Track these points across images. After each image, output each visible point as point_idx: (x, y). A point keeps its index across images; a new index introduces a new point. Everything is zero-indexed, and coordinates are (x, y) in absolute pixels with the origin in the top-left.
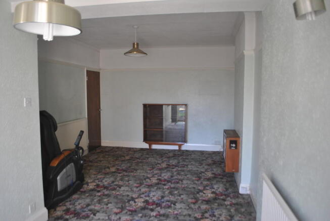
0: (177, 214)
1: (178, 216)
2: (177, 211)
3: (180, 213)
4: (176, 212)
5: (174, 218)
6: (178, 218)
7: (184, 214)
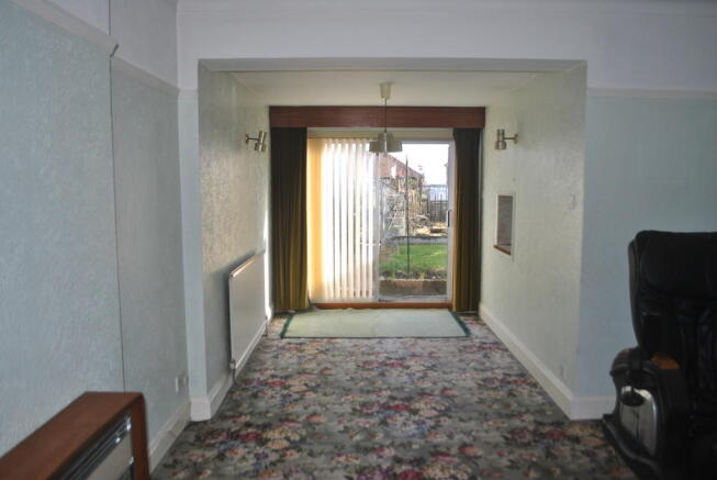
0: (339, 455)
1: (336, 451)
2: (338, 462)
3: (332, 458)
4: (342, 459)
5: (343, 447)
6: (336, 447)
7: (323, 457)
